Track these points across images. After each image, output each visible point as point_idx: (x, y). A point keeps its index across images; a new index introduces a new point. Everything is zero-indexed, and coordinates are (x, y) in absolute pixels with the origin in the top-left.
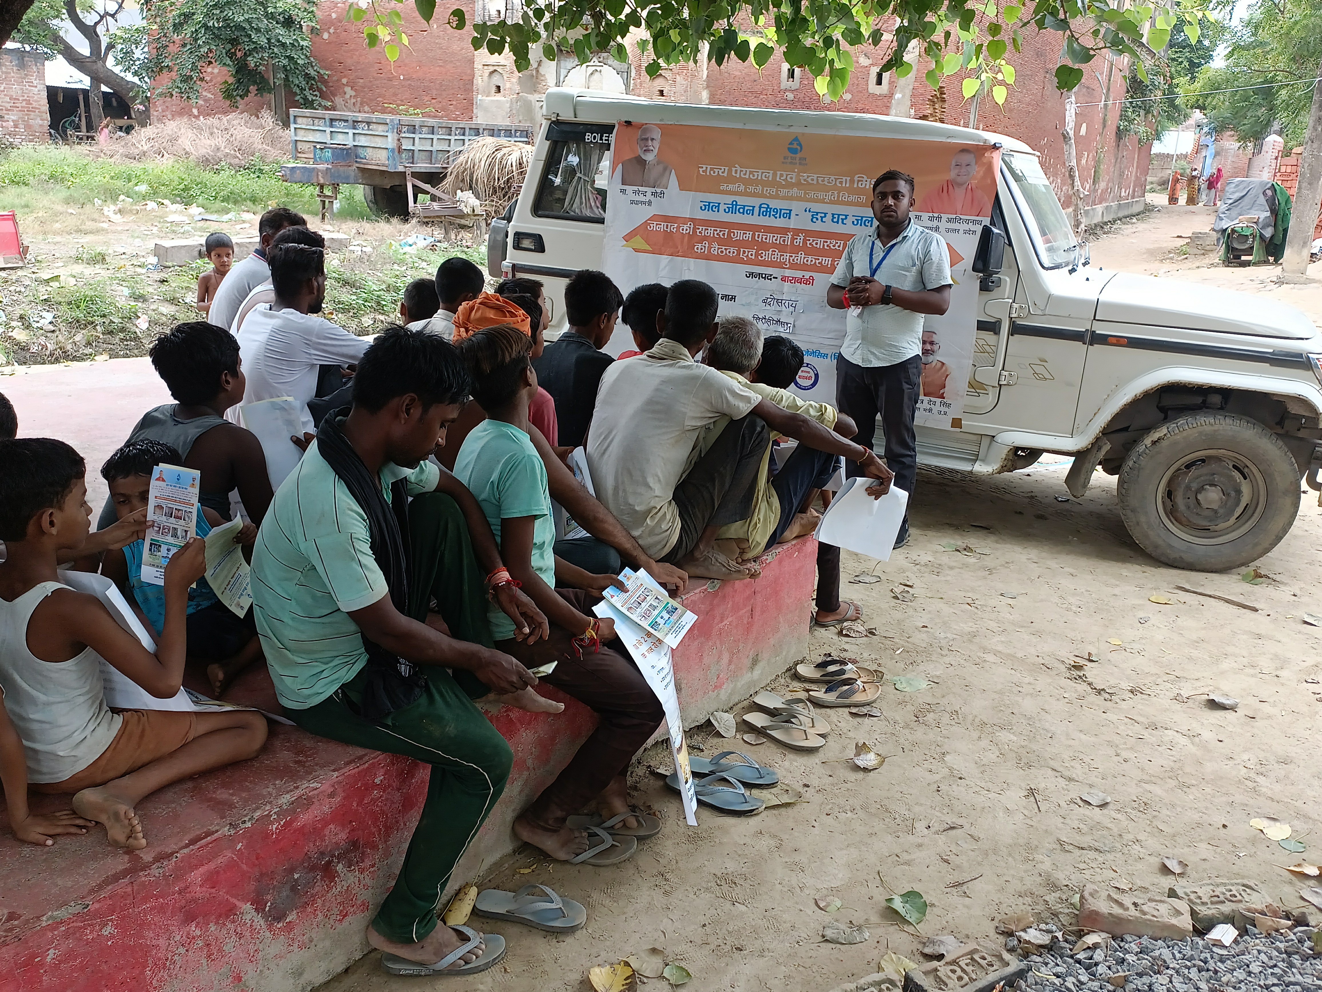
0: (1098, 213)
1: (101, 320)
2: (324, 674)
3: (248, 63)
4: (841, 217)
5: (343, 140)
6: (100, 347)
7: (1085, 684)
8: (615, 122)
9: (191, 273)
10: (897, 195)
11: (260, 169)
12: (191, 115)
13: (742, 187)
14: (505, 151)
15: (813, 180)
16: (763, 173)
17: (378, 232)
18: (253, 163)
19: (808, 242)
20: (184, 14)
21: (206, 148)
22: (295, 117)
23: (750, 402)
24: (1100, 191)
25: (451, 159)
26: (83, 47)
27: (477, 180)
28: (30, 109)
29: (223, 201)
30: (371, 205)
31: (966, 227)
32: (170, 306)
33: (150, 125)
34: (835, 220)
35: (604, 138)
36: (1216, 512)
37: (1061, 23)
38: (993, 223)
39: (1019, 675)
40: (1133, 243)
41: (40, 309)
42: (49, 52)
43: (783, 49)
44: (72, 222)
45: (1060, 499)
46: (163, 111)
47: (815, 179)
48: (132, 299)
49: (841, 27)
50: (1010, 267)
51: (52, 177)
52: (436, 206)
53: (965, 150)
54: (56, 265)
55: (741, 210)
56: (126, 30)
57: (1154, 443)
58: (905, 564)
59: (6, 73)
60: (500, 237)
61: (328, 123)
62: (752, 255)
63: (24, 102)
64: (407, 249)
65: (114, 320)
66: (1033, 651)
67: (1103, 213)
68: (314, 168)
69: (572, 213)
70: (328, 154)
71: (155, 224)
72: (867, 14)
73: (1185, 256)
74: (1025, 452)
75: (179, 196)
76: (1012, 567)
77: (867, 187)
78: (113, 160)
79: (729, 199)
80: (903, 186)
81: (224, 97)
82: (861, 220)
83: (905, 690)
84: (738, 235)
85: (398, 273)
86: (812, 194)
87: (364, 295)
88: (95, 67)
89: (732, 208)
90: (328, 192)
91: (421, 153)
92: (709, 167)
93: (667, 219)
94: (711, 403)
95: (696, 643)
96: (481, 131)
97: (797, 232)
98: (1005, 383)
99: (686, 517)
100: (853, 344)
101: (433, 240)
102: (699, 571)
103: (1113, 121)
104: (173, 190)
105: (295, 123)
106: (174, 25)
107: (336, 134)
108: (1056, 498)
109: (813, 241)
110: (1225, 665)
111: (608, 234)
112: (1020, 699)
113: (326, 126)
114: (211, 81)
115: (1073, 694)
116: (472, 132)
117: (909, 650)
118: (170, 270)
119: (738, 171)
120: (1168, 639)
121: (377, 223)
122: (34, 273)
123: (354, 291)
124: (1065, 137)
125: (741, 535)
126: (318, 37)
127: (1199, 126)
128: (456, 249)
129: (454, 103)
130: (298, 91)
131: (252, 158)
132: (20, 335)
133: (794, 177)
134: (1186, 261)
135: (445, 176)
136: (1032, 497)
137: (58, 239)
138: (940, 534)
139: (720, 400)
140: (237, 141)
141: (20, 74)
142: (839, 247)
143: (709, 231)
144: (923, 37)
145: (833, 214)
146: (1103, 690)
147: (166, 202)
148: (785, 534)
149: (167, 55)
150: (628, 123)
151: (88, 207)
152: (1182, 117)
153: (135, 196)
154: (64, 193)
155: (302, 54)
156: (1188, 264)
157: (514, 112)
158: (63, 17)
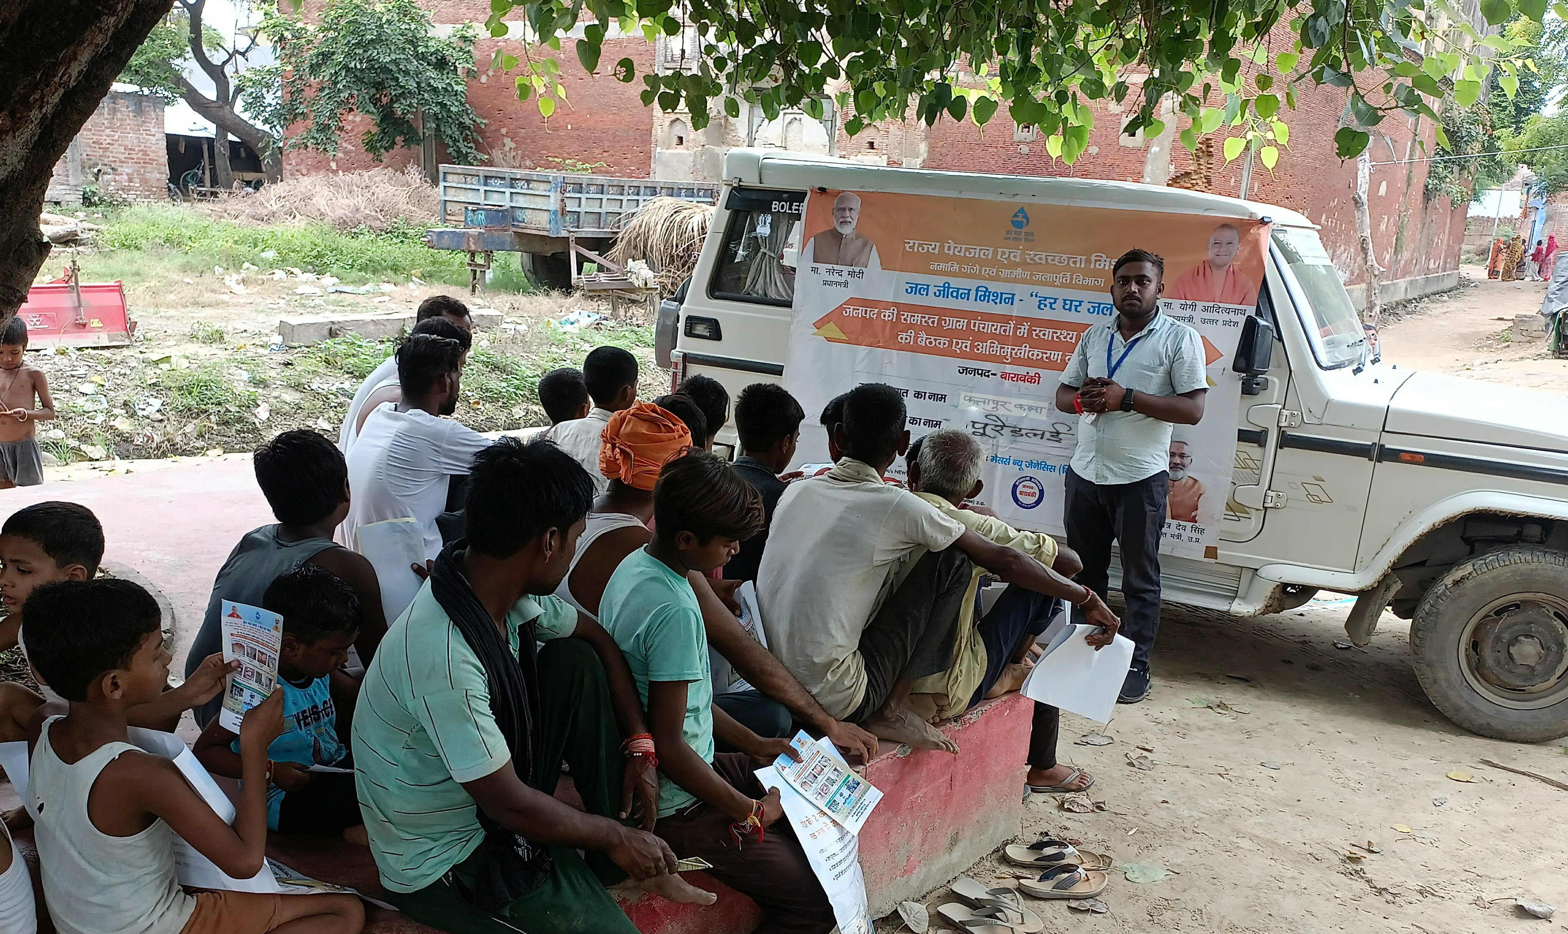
0: (1401, 289)
1: (216, 409)
2: (433, 853)
3: (394, 110)
4: (1074, 303)
5: (499, 201)
6: (213, 440)
7: (1363, 881)
8: (807, 189)
9: (320, 354)
10: (1141, 280)
11: (403, 233)
12: (329, 169)
13: (956, 267)
14: (685, 213)
15: (1040, 259)
16: (981, 250)
17: (536, 307)
18: (396, 225)
19: (1034, 333)
20: (323, 54)
21: (344, 209)
22: (445, 173)
23: (950, 535)
24: (1402, 262)
25: (622, 222)
26: (208, 90)
27: (652, 247)
28: (146, 161)
29: (360, 270)
30: (529, 275)
31: (1226, 317)
32: (294, 393)
33: (282, 181)
34: (1067, 307)
35: (794, 207)
36: (1533, 669)
37: (1343, 78)
38: (1259, 313)
39: (1280, 867)
40: (1442, 326)
41: (146, 394)
42: (170, 96)
43: (1009, 103)
44: (188, 293)
45: (1339, 646)
46: (297, 165)
47: (1044, 257)
48: (251, 384)
49: (1079, 78)
50: (1279, 366)
51: (167, 240)
52: (603, 277)
53: (1226, 225)
54: (168, 343)
55: (955, 294)
56: (256, 72)
57: (1456, 583)
58: (1144, 722)
59: (122, 120)
60: (669, 322)
61: (482, 181)
62: (966, 347)
63: (141, 153)
64: (568, 328)
65: (231, 409)
66: (1298, 836)
67: (1406, 289)
68: (464, 233)
69: (755, 295)
70: (482, 216)
71: (283, 296)
72: (1111, 63)
73: (1507, 344)
74: (1295, 589)
75: (311, 263)
76: (1276, 730)
77: (1107, 268)
78: (237, 221)
79: (940, 280)
80: (1149, 270)
81: (366, 150)
82: (1099, 307)
83: (1137, 881)
84: (951, 323)
85: (555, 356)
86: (1039, 276)
87: (516, 381)
88: (221, 114)
89: (944, 291)
90: (480, 260)
91: (588, 216)
92: (917, 242)
93: (866, 303)
94: (905, 533)
95: (882, 818)
96: (658, 190)
97: (1021, 320)
98: (1271, 505)
99: (873, 669)
100: (1085, 457)
101: (598, 317)
102: (888, 733)
103: (1420, 178)
104: (304, 258)
105: (445, 180)
106: (311, 66)
107: (491, 194)
108: (1335, 644)
109: (1040, 331)
110: (1539, 862)
111: (796, 320)
112: (1279, 897)
113: (480, 185)
114: (352, 130)
115: (1347, 893)
116: (648, 191)
117: (1144, 830)
118: (296, 351)
119: (951, 248)
120: (1468, 827)
121: (535, 297)
122: (141, 352)
123: (504, 376)
124: (1356, 202)
125: (939, 689)
126: (475, 80)
127: (1526, 184)
128: (625, 329)
129: (629, 156)
130: (451, 144)
131: (395, 220)
132: (123, 425)
133: (1018, 255)
134: (1507, 349)
135: (615, 242)
136: (1305, 642)
137: (172, 312)
138: (1188, 686)
139: (915, 530)
140: (379, 201)
141: (137, 121)
142: (1071, 338)
143: (916, 318)
144: (1178, 90)
145: (1065, 300)
146: (1385, 889)
147: (296, 270)
148: (994, 688)
149: (302, 100)
150: (823, 190)
151: (207, 276)
152: (1505, 174)
153: (261, 264)
154: (180, 260)
155: (457, 100)
156: (1510, 354)
157: (698, 167)
158: (187, 56)
